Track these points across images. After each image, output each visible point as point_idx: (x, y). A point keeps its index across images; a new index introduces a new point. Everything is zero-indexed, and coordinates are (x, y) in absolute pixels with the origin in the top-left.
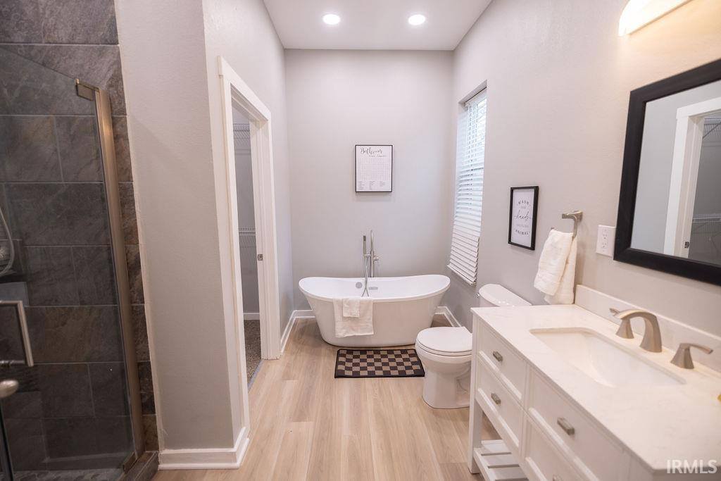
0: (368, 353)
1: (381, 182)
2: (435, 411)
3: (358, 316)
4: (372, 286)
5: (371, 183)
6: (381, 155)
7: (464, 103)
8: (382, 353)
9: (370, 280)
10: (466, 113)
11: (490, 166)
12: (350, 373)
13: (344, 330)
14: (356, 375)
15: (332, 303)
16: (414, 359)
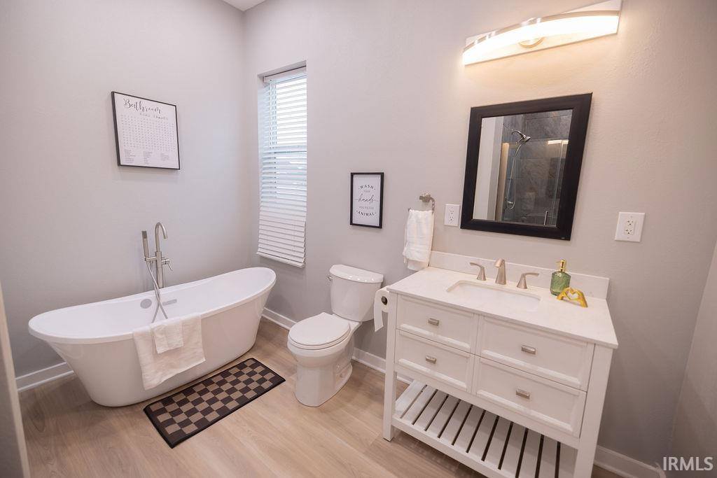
0: (198, 389)
1: (162, 154)
2: (321, 409)
3: (181, 344)
4: (166, 301)
5: (147, 155)
6: (159, 115)
7: (263, 78)
8: (216, 380)
9: (162, 292)
10: (265, 89)
11: (315, 149)
12: (192, 428)
13: (160, 373)
14: (203, 425)
15: (133, 339)
16: (259, 369)
